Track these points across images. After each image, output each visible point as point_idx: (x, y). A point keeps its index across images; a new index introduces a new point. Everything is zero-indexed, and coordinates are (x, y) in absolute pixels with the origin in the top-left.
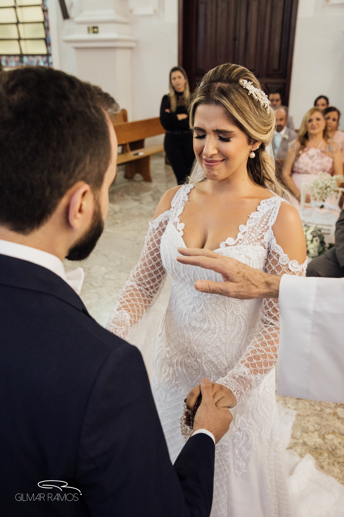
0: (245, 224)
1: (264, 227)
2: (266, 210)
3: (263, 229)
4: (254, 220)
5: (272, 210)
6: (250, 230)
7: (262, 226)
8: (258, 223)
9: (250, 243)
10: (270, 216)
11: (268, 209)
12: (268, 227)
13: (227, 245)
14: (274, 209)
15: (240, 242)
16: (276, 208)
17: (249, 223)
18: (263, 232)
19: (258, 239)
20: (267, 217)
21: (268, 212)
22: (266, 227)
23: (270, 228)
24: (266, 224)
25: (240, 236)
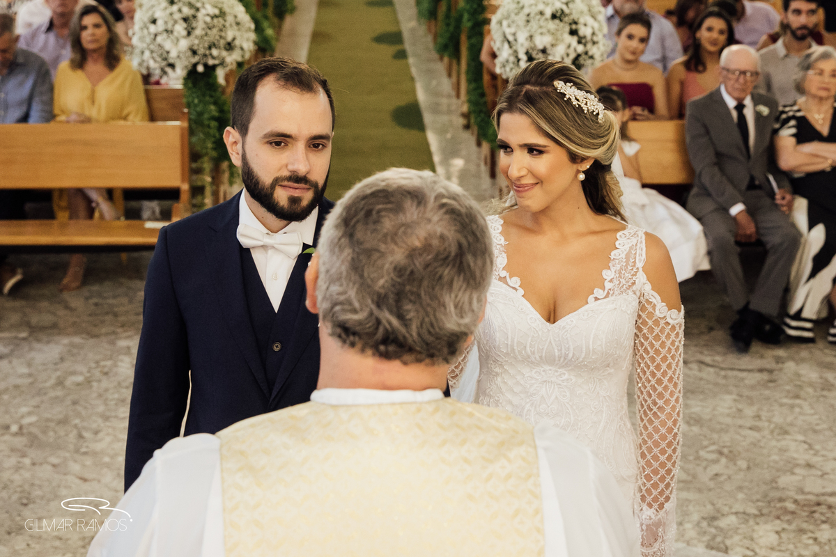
0: (609, 268)
1: (632, 269)
2: (627, 247)
3: (632, 273)
4: (617, 261)
5: (636, 245)
6: (618, 276)
7: (630, 268)
8: (624, 264)
9: (622, 292)
10: (635, 254)
11: (631, 245)
12: (638, 268)
13: (596, 299)
14: (638, 244)
15: (611, 292)
16: (641, 242)
17: (613, 266)
18: (633, 275)
19: (629, 286)
20: (633, 256)
21: (631, 248)
22: (635, 270)
23: (641, 270)
24: (634, 266)
25: (608, 285)
